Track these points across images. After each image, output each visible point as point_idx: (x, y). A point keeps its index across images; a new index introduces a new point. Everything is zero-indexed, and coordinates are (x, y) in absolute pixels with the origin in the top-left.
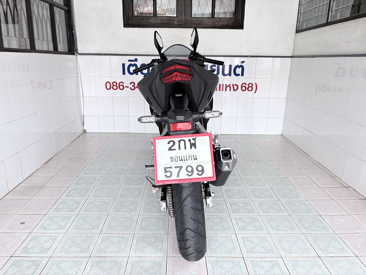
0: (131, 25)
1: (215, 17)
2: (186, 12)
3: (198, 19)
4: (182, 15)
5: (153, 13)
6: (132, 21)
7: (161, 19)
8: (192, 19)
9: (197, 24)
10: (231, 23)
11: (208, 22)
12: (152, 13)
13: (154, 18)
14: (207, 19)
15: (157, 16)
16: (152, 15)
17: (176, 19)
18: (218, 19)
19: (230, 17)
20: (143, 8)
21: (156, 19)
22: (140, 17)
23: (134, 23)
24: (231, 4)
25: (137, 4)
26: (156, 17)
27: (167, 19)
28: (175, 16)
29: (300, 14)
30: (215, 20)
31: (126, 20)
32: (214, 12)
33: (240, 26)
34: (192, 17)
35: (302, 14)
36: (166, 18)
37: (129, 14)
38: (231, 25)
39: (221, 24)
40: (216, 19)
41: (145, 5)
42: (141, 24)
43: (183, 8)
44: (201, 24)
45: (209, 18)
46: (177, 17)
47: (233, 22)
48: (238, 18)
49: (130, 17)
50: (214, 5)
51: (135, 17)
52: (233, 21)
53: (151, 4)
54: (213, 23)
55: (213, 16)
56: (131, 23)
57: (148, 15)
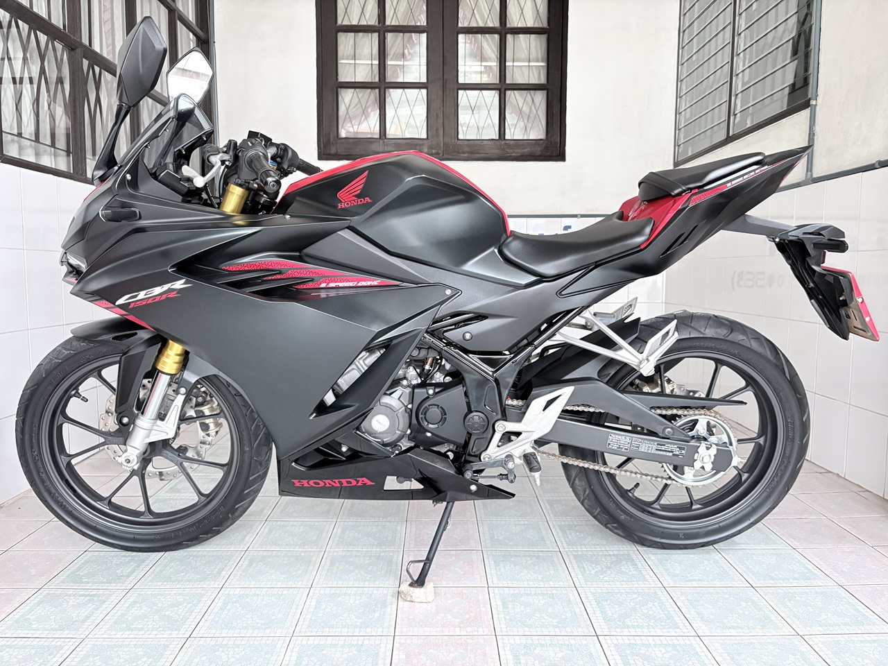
0: (333, 155)
1: (507, 138)
2: (446, 129)
3: (471, 142)
4: (437, 135)
5: (378, 132)
6: (337, 148)
7: (395, 143)
8: (459, 142)
9: (468, 152)
10: (539, 149)
11: (493, 148)
12: (376, 133)
13: (381, 142)
14: (489, 143)
15: (387, 137)
16: (378, 136)
17: (425, 142)
18: (512, 142)
19: (539, 138)
20: (357, 123)
21: (385, 144)
22: (352, 140)
23: (339, 151)
24: (537, 113)
25: (347, 116)
26: (385, 140)
27: (406, 143)
28: (424, 136)
29: (679, 130)
30: (506, 144)
31: (324, 146)
32: (502, 129)
33: (557, 156)
34: (458, 139)
35: (683, 129)
36: (405, 141)
37: (329, 134)
38: (539, 153)
39: (519, 152)
40: (507, 142)
41: (363, 118)
42: (354, 154)
43: (440, 121)
44: (477, 153)
45: (492, 140)
46: (427, 138)
47: (543, 147)
48: (552, 139)
49: (332, 140)
50: (503, 116)
51: (343, 140)
52: (544, 145)
53: (375, 115)
54: (503, 150)
55: (502, 137)
56: (333, 151)
57: (369, 136)
